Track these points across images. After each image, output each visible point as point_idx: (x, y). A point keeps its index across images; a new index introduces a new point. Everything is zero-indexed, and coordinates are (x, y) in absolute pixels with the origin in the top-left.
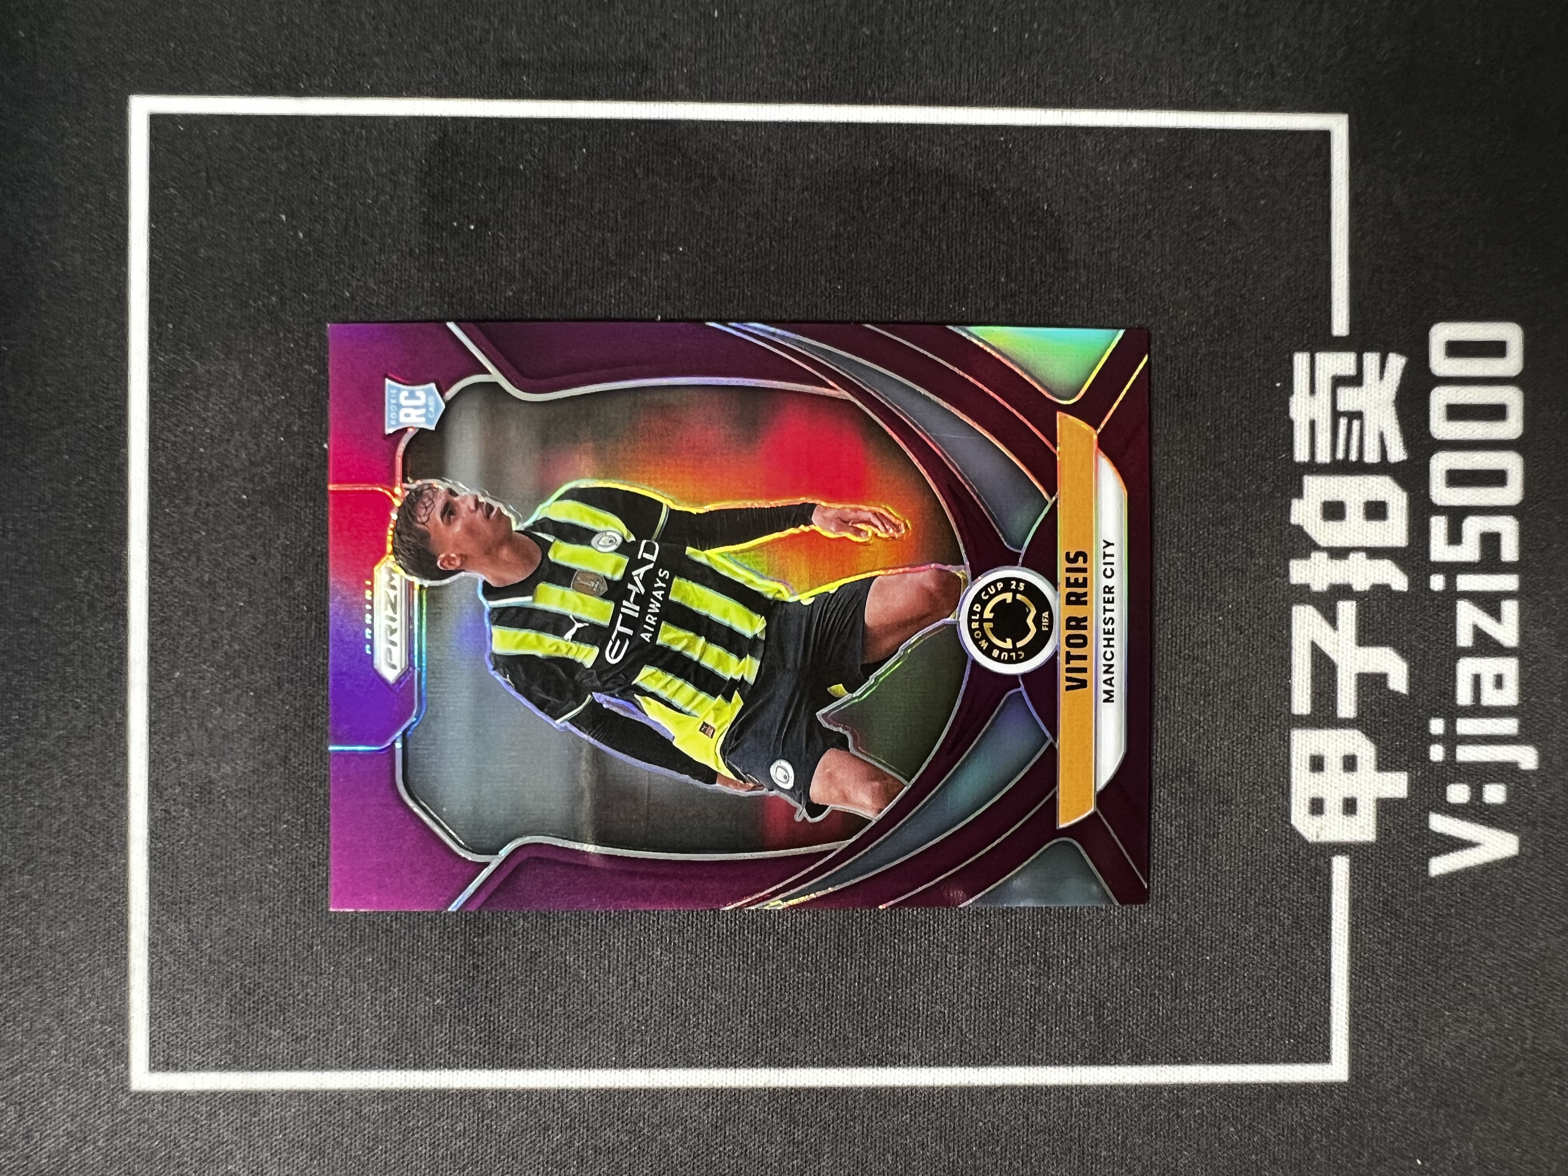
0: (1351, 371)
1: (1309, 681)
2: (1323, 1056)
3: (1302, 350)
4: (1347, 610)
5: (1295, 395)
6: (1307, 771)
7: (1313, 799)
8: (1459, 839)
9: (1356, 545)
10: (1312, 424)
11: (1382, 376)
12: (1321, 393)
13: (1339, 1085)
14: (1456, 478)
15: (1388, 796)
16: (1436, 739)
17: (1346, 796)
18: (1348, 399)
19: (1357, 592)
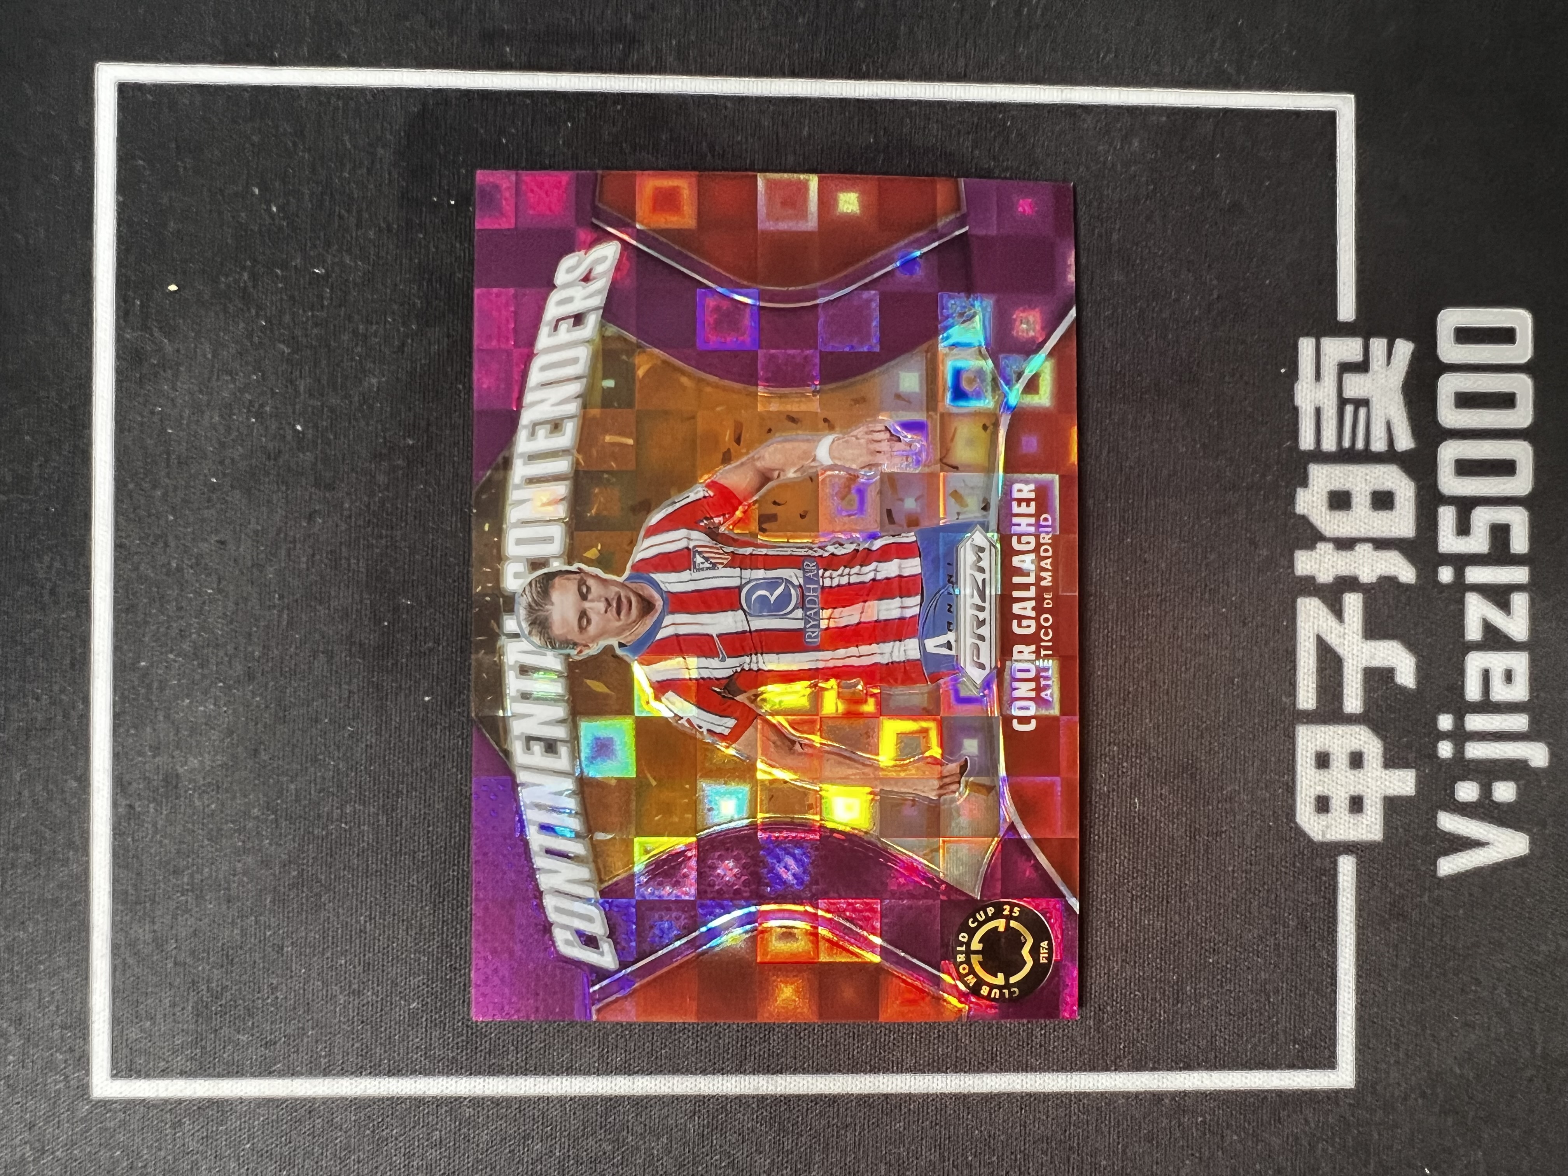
0: (1358, 357)
1: (1315, 676)
2: (1329, 1062)
3: (1307, 335)
4: (1353, 602)
5: (1299, 381)
6: (1314, 770)
7: (1319, 797)
8: (1468, 838)
9: (1363, 534)
10: (1318, 411)
11: (1389, 363)
12: (1326, 379)
13: (1345, 1092)
14: (1465, 468)
15: (1396, 793)
16: (1446, 736)
17: (1352, 793)
18: (1355, 386)
19: (1363, 584)
